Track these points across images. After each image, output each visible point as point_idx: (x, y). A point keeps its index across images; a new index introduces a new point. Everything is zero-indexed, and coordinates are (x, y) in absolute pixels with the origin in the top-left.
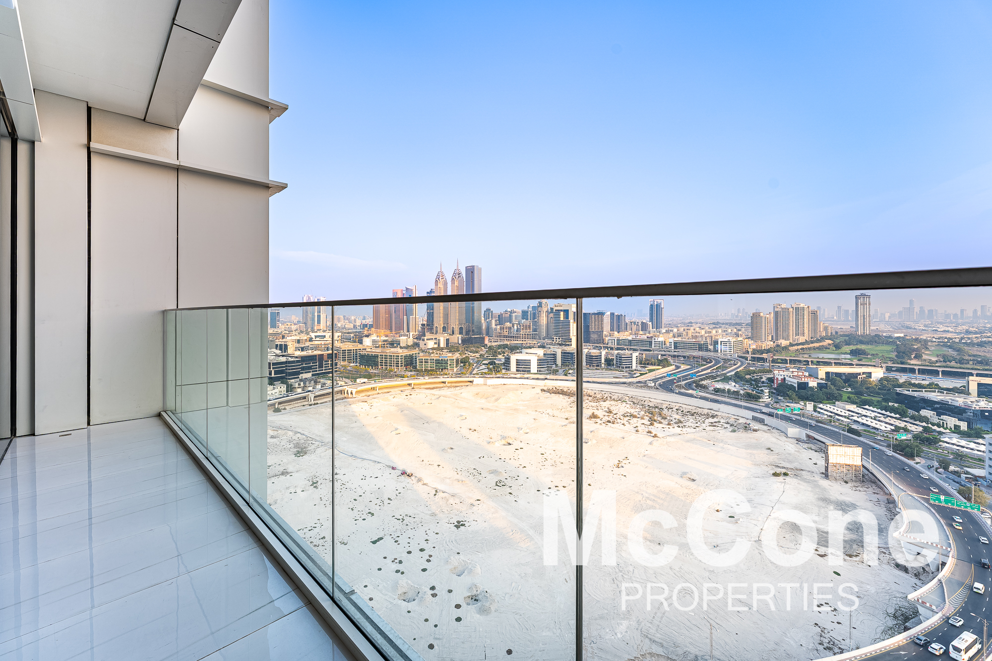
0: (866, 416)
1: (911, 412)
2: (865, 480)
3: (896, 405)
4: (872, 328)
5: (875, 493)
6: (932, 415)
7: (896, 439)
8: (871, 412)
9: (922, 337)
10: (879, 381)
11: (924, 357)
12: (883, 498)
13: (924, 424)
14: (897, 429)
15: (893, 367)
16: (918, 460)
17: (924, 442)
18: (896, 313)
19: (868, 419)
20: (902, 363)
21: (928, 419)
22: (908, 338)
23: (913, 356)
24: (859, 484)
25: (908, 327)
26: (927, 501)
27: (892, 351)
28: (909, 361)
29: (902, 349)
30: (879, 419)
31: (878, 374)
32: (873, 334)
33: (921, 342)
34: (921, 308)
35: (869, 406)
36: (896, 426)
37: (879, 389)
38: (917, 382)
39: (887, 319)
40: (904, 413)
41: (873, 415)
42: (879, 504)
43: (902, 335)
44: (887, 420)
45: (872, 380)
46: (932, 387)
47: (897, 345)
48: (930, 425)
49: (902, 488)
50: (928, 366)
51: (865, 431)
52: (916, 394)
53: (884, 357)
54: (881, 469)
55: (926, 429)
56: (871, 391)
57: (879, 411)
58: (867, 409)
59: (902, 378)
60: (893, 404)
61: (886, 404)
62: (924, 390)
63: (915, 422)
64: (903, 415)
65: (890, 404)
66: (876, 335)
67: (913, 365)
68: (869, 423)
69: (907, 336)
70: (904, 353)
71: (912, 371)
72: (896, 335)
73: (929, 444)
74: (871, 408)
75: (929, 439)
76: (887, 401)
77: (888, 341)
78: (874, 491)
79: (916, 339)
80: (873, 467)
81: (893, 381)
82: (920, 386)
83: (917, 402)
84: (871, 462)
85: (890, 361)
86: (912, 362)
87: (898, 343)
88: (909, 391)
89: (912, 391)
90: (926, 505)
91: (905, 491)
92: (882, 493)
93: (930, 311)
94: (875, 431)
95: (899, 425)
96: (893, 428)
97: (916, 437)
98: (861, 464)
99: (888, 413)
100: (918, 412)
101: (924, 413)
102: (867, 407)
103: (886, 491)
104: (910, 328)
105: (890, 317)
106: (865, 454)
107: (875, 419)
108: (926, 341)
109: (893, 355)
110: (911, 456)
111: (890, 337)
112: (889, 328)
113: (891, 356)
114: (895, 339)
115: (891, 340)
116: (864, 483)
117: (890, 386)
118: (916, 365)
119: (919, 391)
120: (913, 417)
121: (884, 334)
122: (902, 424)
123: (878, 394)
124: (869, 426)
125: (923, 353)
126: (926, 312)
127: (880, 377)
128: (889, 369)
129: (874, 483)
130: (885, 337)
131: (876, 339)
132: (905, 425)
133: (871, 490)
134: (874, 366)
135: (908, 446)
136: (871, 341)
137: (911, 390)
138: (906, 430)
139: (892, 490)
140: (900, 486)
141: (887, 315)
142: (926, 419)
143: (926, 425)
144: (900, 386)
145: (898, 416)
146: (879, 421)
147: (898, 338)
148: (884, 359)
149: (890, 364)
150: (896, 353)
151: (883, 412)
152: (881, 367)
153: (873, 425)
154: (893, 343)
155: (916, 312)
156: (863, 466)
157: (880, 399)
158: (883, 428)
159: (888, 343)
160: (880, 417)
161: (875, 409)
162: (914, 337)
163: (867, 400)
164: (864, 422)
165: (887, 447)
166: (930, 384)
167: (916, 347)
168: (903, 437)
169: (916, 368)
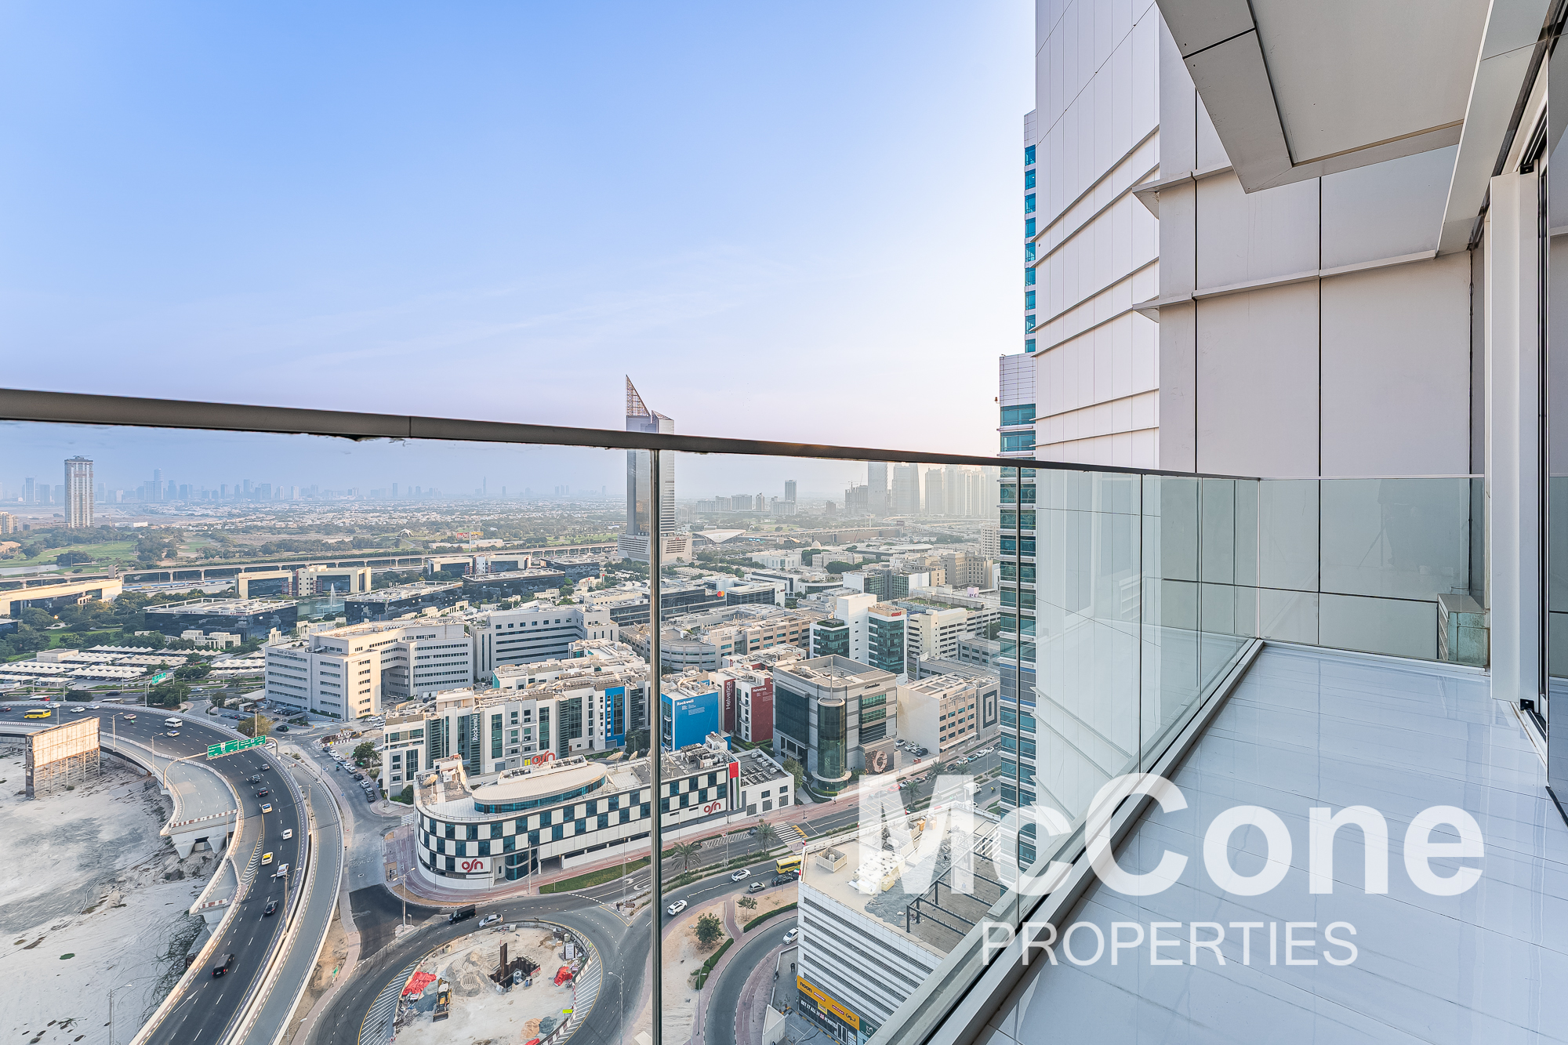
0: (97, 664)
1: (169, 639)
2: (105, 770)
3: (146, 633)
4: (95, 515)
5: (123, 784)
6: (198, 636)
7: (151, 686)
8: (105, 655)
9: (173, 525)
10: (115, 601)
11: (180, 554)
12: (137, 785)
13: (188, 651)
14: (151, 670)
15: (135, 575)
16: (183, 706)
17: (189, 677)
18: (134, 490)
19: (102, 667)
20: (149, 567)
21: (193, 642)
22: (154, 527)
23: (164, 555)
24: (95, 781)
25: (152, 512)
26: (203, 759)
27: (132, 551)
28: (158, 563)
29: (148, 544)
30: (120, 661)
31: (112, 589)
32: (98, 525)
33: (173, 532)
34: (171, 482)
35: (102, 645)
36: (148, 666)
37: (116, 613)
38: (173, 593)
39: (119, 500)
40: (160, 642)
41: (109, 658)
42: (131, 798)
43: (145, 524)
44: (134, 661)
45: (102, 601)
46: (195, 596)
47: (139, 541)
48: (196, 651)
49: (166, 756)
50: (186, 566)
51: (97, 688)
52: (175, 610)
53: (119, 562)
54: (131, 741)
55: (192, 659)
56: (102, 619)
57: (120, 649)
58: (99, 652)
59: (150, 590)
60: (141, 633)
61: (130, 635)
62: (185, 602)
63: (176, 652)
64: (157, 645)
65: (137, 633)
66: (103, 527)
67: (165, 567)
68: (104, 674)
69: (152, 525)
70: (150, 551)
71: (165, 577)
72: (136, 525)
73: (197, 678)
74: (106, 648)
75: (195, 672)
76: (132, 630)
77: (124, 535)
78: (122, 782)
79: (167, 530)
80: (118, 742)
81: (139, 597)
82: (178, 598)
83: (177, 622)
84: (114, 736)
85: (129, 566)
86: (163, 564)
87: (140, 536)
88: (165, 607)
89: (170, 606)
90: (202, 765)
91: (172, 760)
92: (135, 778)
93: (184, 487)
94: (114, 683)
95: (153, 663)
96: (144, 670)
97: (179, 674)
98: (97, 746)
99: (134, 649)
100: (179, 636)
101: (187, 635)
102: (98, 648)
103: (142, 772)
104: (157, 513)
105: (123, 497)
106: (104, 727)
107: (113, 664)
108: (180, 531)
109: (134, 556)
110: (174, 704)
111: (127, 528)
112: (123, 514)
113: (130, 558)
114: (134, 531)
115: (129, 533)
116: (103, 775)
117: (134, 606)
118: (170, 567)
119: (177, 605)
120: (173, 646)
121: (117, 525)
122: (158, 661)
123: (116, 621)
124: (103, 679)
125: (178, 548)
126: (178, 488)
127: (117, 594)
128: (129, 580)
129: (121, 767)
130: (119, 529)
131: (102, 534)
132: (163, 661)
133: (116, 782)
134: (106, 577)
135: (169, 691)
136: (94, 538)
137: (167, 605)
138: (164, 667)
139: (150, 766)
140: (163, 755)
141: (119, 494)
142: (190, 644)
143: (192, 652)
144: (149, 603)
145: (150, 649)
146: (121, 665)
147: (140, 529)
148: (122, 565)
149: (130, 571)
150: (138, 553)
151: (127, 649)
152: (118, 578)
153: (112, 674)
154: (133, 537)
155: (164, 489)
156: (103, 749)
157: (120, 630)
158: (129, 675)
159: (124, 539)
160: (121, 659)
161: (113, 648)
162: (163, 526)
163: (97, 635)
164: (96, 673)
165: (137, 702)
166: (192, 592)
167: (167, 541)
168: (161, 678)
169: (171, 571)
